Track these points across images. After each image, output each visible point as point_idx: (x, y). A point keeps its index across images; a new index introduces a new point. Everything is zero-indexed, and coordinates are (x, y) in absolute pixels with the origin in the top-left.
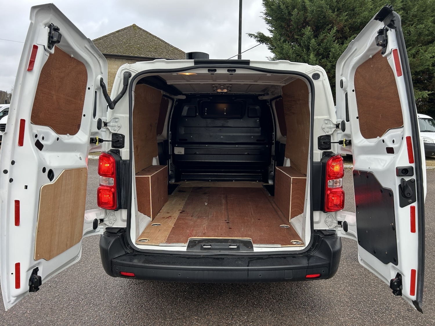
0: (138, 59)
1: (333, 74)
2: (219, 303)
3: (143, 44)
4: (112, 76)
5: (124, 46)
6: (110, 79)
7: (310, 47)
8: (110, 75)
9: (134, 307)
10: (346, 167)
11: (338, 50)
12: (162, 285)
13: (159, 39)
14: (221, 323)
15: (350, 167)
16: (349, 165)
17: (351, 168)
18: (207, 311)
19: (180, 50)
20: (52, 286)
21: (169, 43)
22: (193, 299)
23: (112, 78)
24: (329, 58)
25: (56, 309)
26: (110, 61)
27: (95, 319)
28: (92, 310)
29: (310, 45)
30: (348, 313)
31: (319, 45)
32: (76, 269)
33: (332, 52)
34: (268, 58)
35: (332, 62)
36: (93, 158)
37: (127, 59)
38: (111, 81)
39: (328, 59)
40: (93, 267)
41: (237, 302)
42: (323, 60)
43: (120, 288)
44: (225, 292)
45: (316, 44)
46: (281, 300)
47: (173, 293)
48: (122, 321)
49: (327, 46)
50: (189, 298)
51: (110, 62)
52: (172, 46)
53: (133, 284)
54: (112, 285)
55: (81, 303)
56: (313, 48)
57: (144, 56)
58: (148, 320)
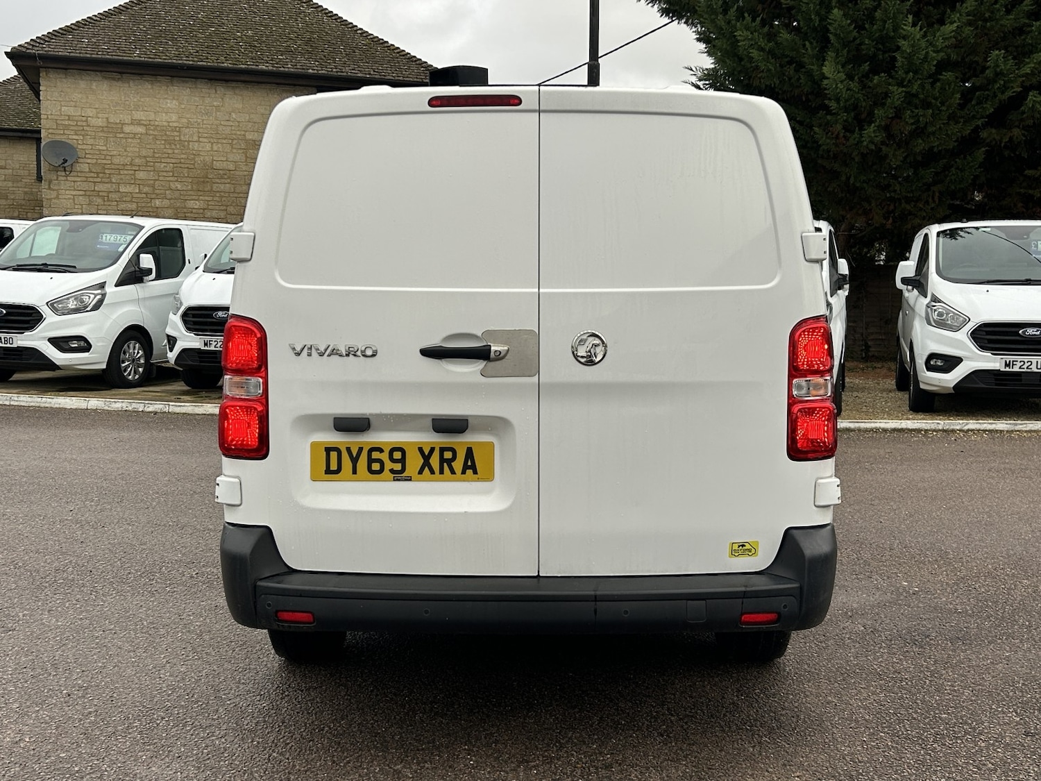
0: (248, 79)
1: (912, 124)
2: (526, 723)
3: (266, 26)
4: (159, 137)
5: (200, 35)
6: (153, 147)
7: (831, 36)
8: (151, 132)
9: (302, 730)
10: (952, 427)
11: (923, 44)
12: (372, 691)
13: (319, 9)
14: (531, 755)
15: (966, 428)
16: (961, 422)
17: (968, 430)
18: (493, 737)
19: (392, 48)
20: (74, 694)
21: (354, 24)
22: (457, 715)
23: (158, 142)
24: (897, 72)
25: (98, 733)
26: (152, 84)
27: (205, 751)
28: (192, 735)
29: (830, 28)
30: (865, 739)
31: (860, 28)
32: (127, 663)
33: (903, 52)
34: (694, 69)
35: (905, 83)
36: (106, 408)
37: (211, 80)
38: (154, 152)
39: (893, 73)
40: (174, 659)
41: (575, 720)
42: (876, 77)
43: (259, 697)
44: (543, 703)
45: (850, 25)
46: (692, 716)
47: (403, 706)
48: (274, 754)
49: (885, 32)
50: (446, 714)
51: (152, 88)
52: (364, 34)
53: (291, 690)
54: (233, 691)
55: (161, 724)
56: (842, 39)
57: (270, 68)
58: (343, 753)
